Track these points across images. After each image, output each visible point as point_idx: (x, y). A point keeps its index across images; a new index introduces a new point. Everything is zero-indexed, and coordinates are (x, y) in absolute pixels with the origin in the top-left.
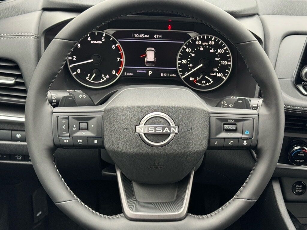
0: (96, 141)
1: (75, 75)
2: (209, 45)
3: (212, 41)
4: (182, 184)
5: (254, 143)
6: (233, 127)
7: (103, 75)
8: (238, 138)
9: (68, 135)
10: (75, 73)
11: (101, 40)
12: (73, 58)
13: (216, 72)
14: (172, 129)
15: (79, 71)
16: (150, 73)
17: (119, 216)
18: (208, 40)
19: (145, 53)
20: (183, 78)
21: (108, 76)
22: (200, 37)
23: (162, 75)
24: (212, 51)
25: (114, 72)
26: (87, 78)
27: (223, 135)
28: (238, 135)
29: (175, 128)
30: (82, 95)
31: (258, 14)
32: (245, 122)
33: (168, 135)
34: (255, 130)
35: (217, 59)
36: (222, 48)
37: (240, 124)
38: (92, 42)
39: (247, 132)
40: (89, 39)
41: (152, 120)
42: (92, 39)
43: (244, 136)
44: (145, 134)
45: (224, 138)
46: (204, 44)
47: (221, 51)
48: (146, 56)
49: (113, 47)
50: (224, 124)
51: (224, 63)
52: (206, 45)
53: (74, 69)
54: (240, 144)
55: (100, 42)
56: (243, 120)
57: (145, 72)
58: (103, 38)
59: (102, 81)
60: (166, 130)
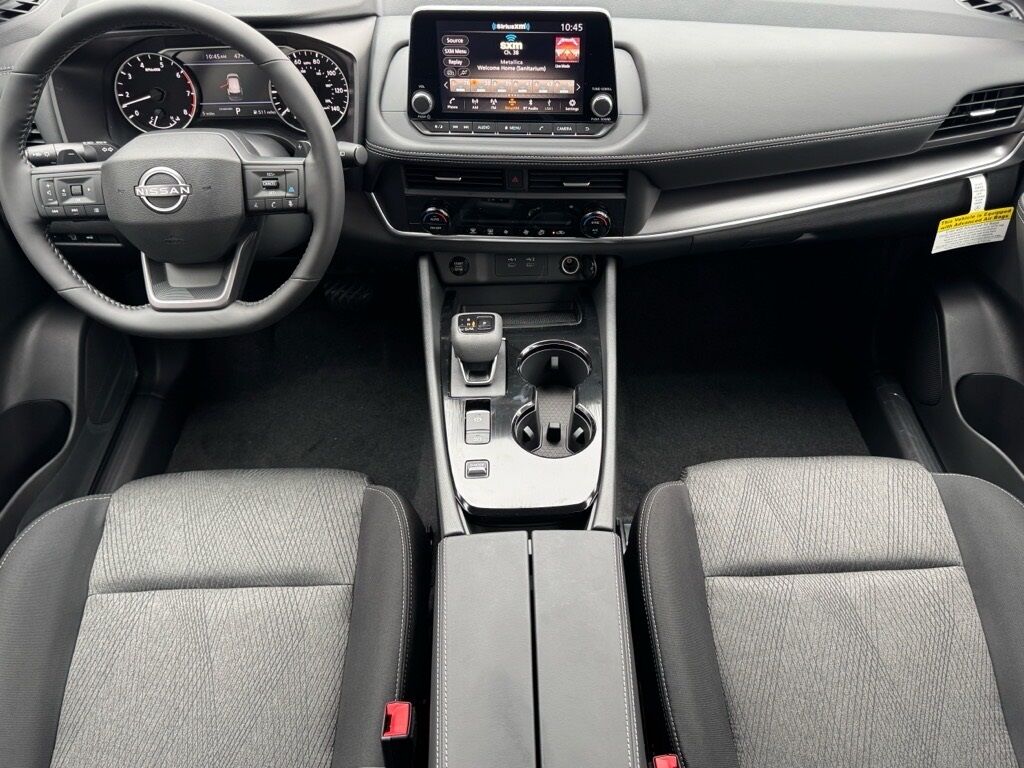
0: (97, 210)
1: (132, 119)
2: (312, 65)
3: (316, 59)
4: (224, 262)
5: (301, 204)
6: (273, 183)
7: (172, 118)
8: (282, 198)
9: (56, 203)
10: (132, 116)
11: (159, 66)
12: (125, 95)
13: (329, 104)
14: (182, 189)
15: (137, 113)
16: (238, 110)
17: (146, 306)
18: (311, 57)
19: (226, 82)
20: (284, 116)
21: (178, 119)
22: (297, 54)
23: (255, 113)
24: (319, 74)
25: (185, 112)
26: (150, 123)
27: (264, 194)
28: (280, 193)
29: (185, 188)
30: (108, 147)
31: (375, 15)
32: (288, 175)
33: (178, 197)
34: (302, 186)
35: (328, 86)
36: (332, 68)
37: (281, 179)
38: (147, 70)
39: (291, 189)
40: (142, 65)
41: (154, 177)
42: (146, 66)
43: (288, 195)
44: (147, 197)
45: (265, 198)
46: (305, 63)
47: (331, 73)
48: (228, 87)
49: (178, 75)
50: (264, 179)
51: (339, 90)
52: (308, 66)
53: (130, 110)
54: (285, 206)
55: (159, 70)
56: (285, 173)
57: (230, 109)
58: (161, 63)
59: (172, 125)
60: (174, 191)
